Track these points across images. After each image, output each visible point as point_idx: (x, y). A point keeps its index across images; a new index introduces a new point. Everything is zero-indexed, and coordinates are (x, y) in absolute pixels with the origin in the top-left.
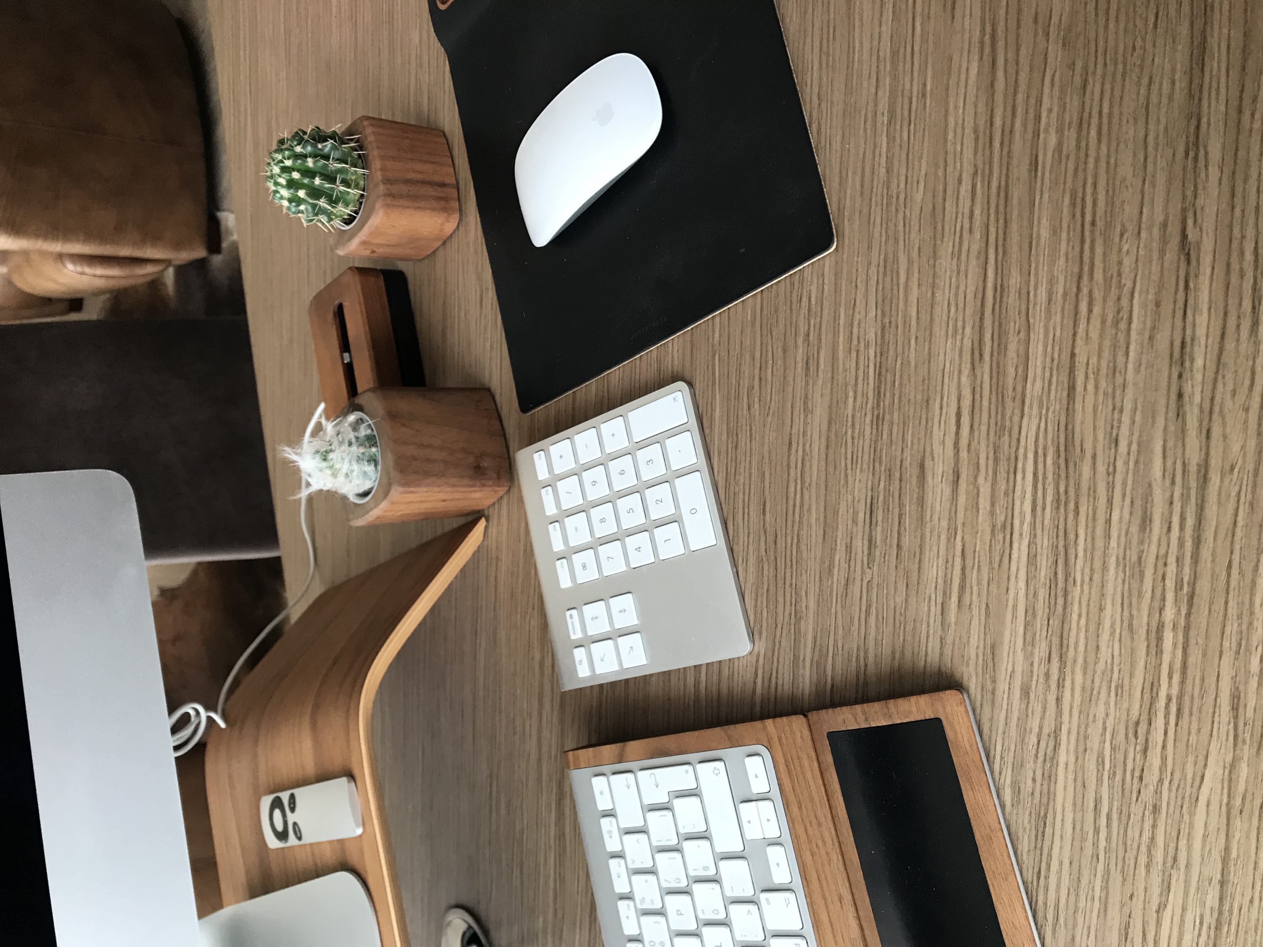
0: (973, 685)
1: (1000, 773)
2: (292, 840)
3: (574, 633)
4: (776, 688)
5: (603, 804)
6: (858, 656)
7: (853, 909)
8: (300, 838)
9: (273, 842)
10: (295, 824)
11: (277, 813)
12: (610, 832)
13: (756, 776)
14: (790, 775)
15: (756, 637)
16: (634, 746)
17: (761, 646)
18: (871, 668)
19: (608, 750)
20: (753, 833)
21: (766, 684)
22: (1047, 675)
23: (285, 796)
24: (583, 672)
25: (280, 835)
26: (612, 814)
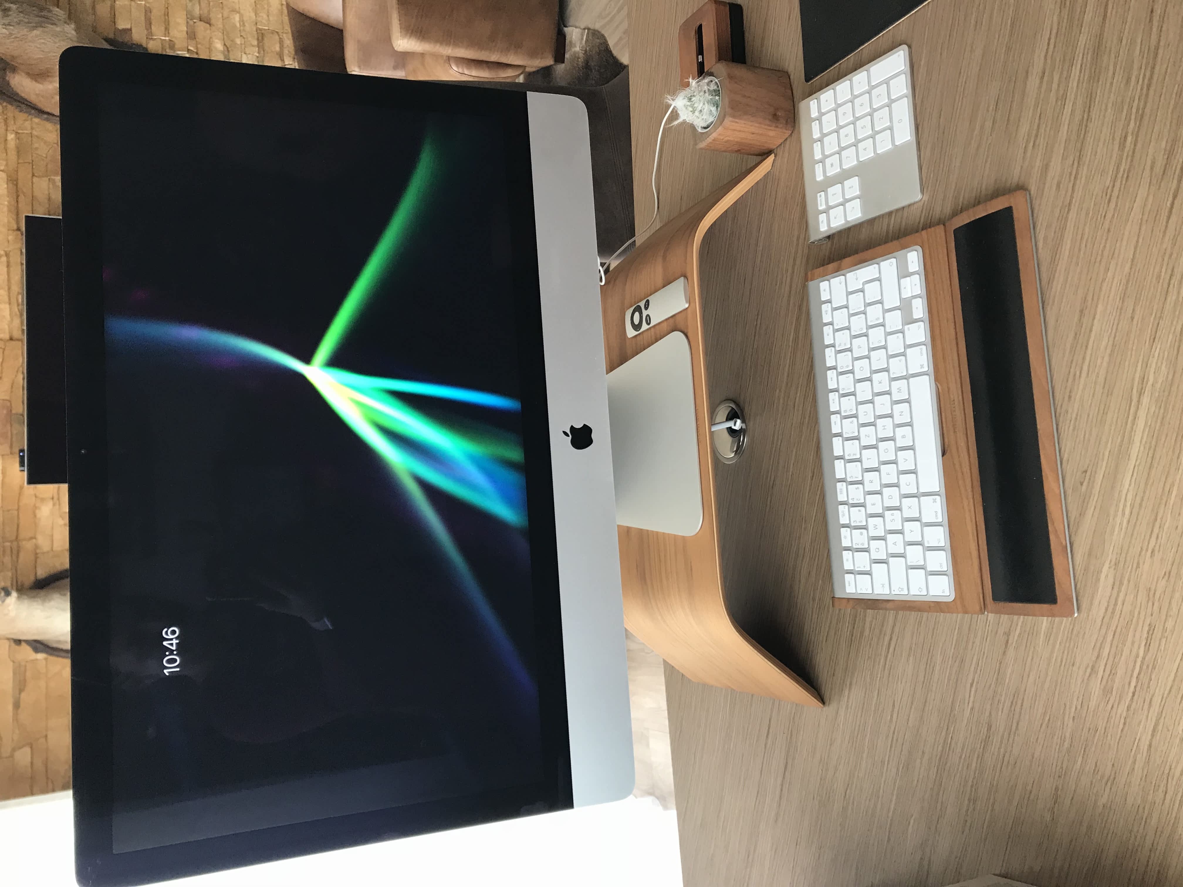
0: (1033, 189)
1: (1039, 232)
2: (645, 327)
3: (821, 205)
4: (932, 217)
5: (824, 297)
6: (977, 188)
7: (953, 324)
8: (648, 324)
9: (631, 333)
10: (648, 315)
11: (637, 315)
12: (826, 311)
13: (913, 262)
14: (931, 258)
15: (925, 190)
16: (847, 260)
17: (926, 198)
18: (983, 193)
19: (831, 266)
20: (907, 294)
21: (927, 215)
22: (1071, 174)
23: (642, 304)
24: (823, 228)
25: (637, 327)
26: (829, 301)
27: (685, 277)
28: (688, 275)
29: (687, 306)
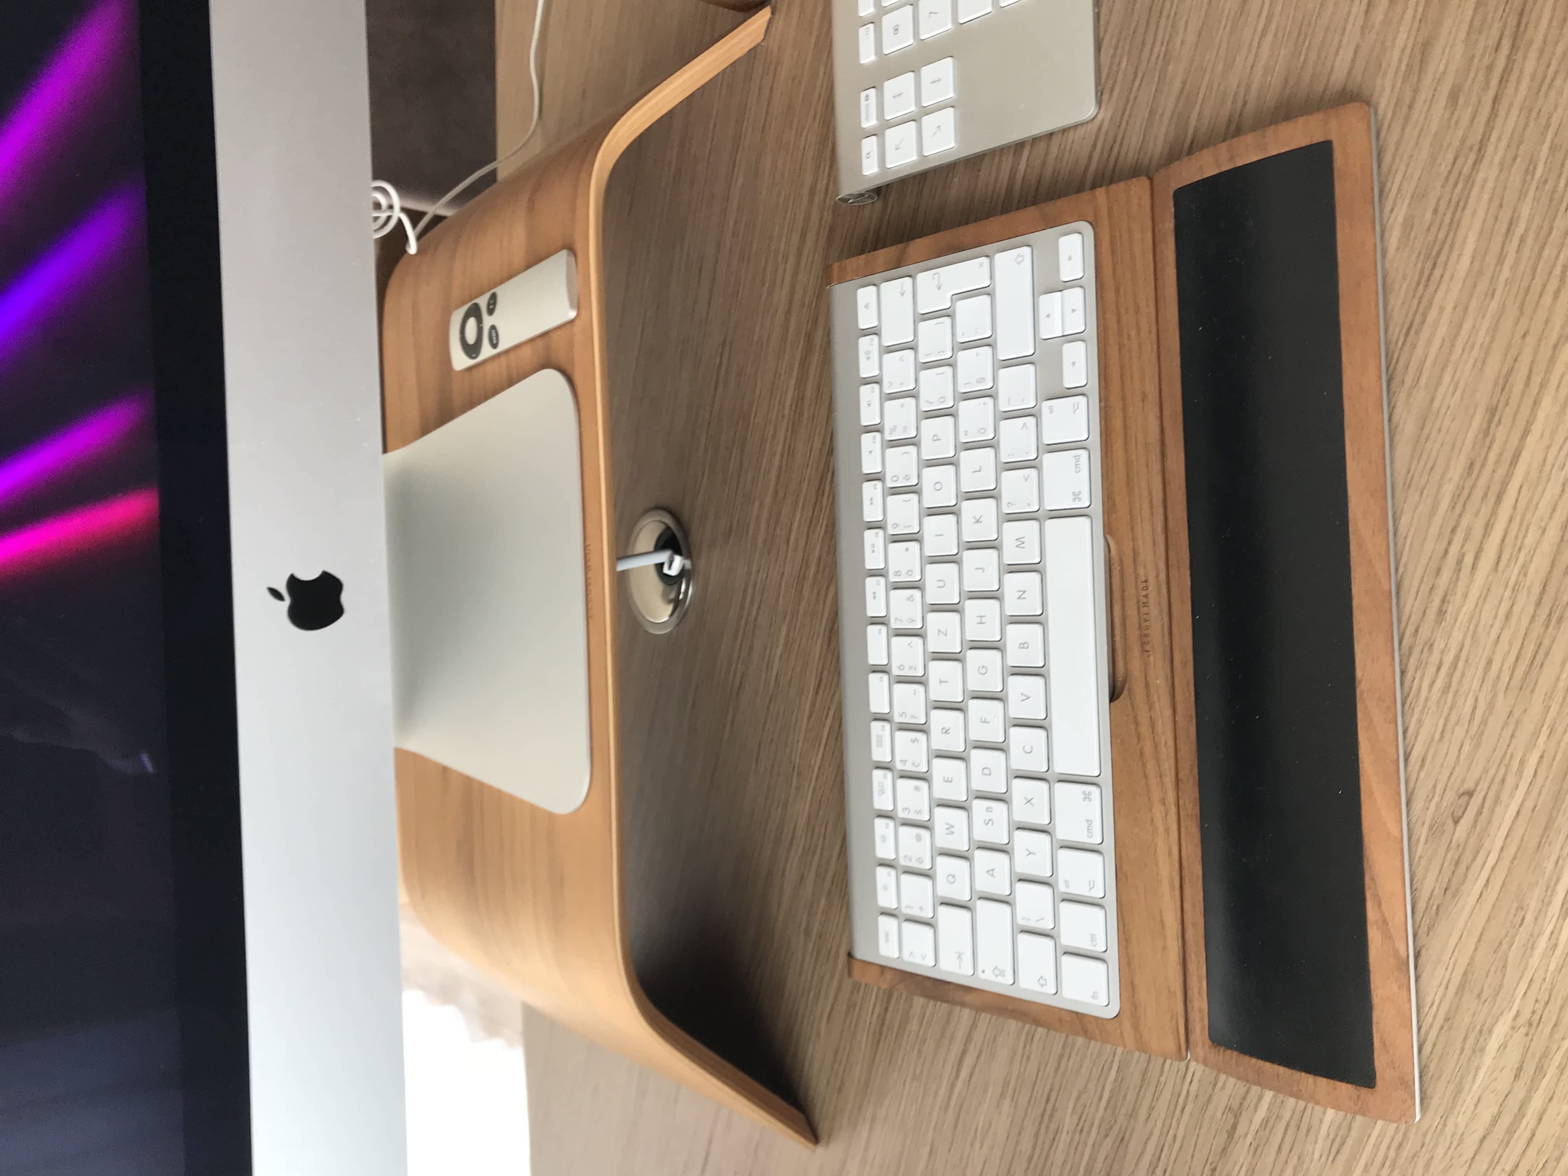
2: (487, 351)
3: (867, 119)
4: (1116, 161)
5: (866, 320)
7: (1157, 409)
8: (494, 346)
9: (460, 361)
10: (493, 328)
11: (472, 323)
12: (868, 353)
13: (1070, 258)
14: (1113, 252)
15: (1106, 97)
16: (919, 245)
17: (1106, 115)
19: (883, 255)
20: (1051, 329)
21: (1105, 155)
23: (483, 302)
24: (870, 169)
25: (472, 350)
26: (875, 332)
27: (571, 249)
28: (578, 247)
29: (572, 314)
